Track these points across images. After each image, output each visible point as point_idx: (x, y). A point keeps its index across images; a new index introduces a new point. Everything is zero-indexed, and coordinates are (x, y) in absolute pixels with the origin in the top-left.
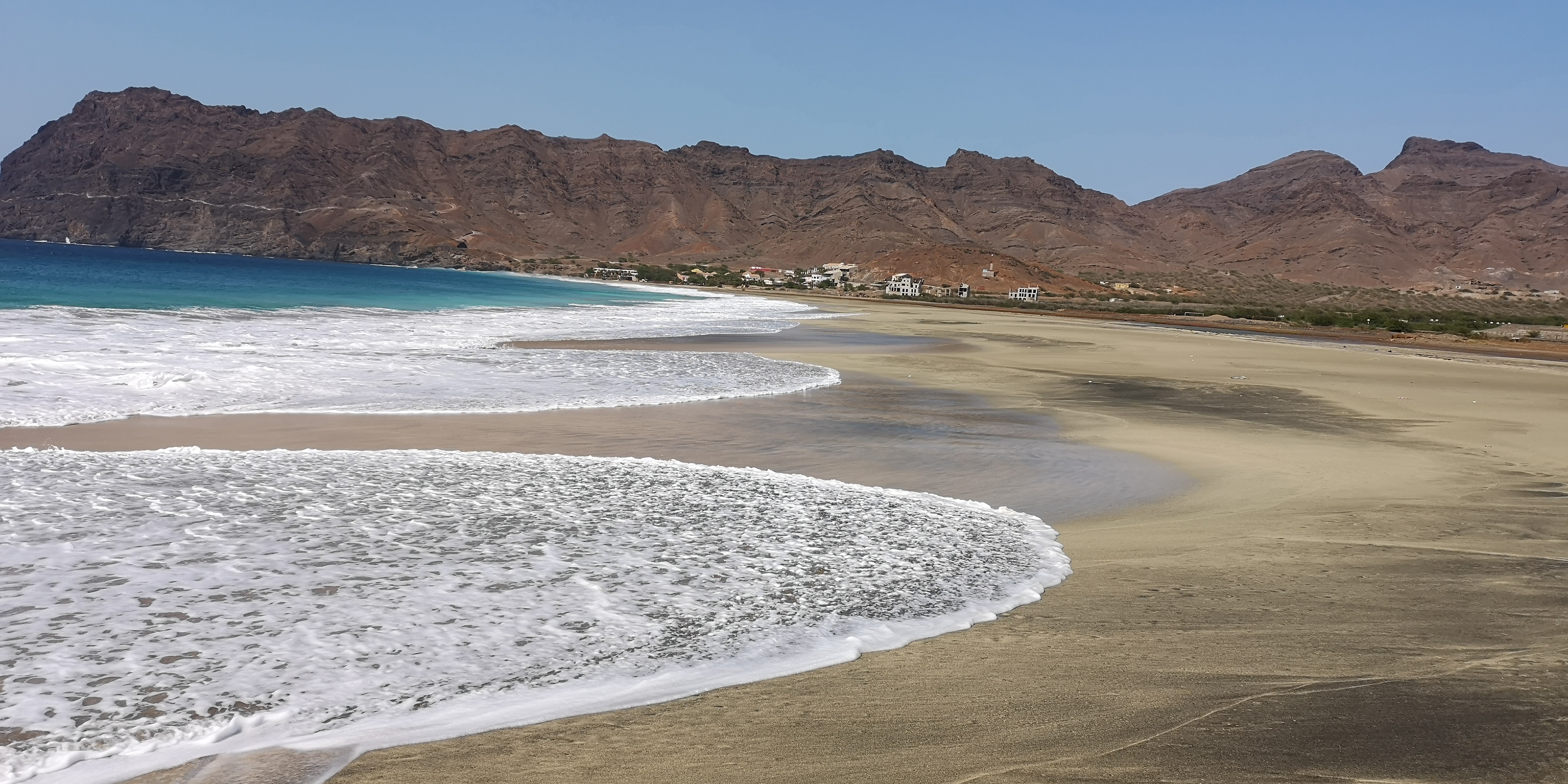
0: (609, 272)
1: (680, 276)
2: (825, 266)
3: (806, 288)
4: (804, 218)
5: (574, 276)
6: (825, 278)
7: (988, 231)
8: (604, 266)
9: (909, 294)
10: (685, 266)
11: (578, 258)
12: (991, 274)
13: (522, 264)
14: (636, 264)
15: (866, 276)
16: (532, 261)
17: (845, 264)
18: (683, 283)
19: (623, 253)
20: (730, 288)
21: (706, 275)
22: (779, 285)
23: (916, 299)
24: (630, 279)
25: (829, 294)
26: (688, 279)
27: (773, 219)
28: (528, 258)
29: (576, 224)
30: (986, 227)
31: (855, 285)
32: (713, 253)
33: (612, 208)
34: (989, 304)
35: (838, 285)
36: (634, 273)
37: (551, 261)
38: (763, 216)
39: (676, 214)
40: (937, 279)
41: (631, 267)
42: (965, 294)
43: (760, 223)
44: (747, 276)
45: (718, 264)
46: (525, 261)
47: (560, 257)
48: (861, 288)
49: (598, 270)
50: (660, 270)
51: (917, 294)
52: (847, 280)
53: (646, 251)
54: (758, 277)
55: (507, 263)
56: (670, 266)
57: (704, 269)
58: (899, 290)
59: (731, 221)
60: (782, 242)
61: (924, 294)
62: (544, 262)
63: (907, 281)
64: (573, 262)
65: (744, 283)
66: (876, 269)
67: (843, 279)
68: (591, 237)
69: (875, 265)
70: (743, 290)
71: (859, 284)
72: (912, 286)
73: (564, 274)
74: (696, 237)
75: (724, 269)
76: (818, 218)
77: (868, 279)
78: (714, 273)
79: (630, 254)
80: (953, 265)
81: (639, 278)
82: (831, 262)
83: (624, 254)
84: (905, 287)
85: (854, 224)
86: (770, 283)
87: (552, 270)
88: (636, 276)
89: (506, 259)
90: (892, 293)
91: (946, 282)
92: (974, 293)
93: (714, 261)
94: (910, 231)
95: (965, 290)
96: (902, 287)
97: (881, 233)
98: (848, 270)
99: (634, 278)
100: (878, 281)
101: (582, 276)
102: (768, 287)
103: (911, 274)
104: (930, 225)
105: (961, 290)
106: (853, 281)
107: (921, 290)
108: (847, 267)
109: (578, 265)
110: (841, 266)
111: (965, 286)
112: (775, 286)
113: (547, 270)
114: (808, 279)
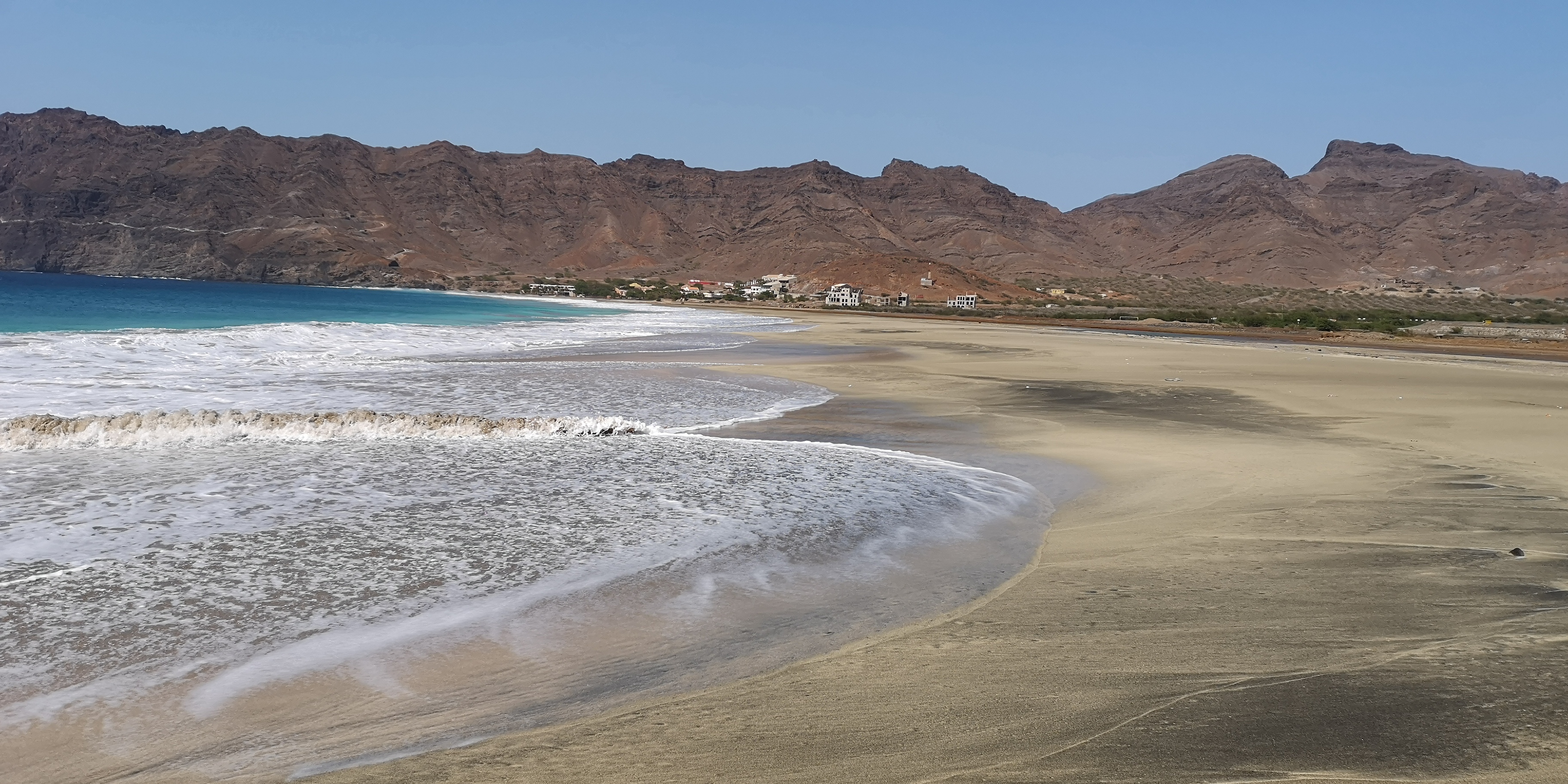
0: (546, 288)
1: (618, 291)
2: (764, 278)
3: (745, 300)
4: (742, 230)
5: (509, 292)
6: (765, 290)
7: (925, 239)
8: (540, 282)
9: (849, 304)
10: (623, 280)
11: (513, 274)
12: (929, 283)
13: (456, 282)
14: (573, 279)
15: (805, 287)
16: (466, 278)
17: (784, 275)
18: (622, 297)
19: (559, 268)
20: (669, 301)
21: (645, 289)
22: (718, 298)
23: (857, 309)
24: (567, 295)
25: (770, 305)
26: (627, 294)
27: (711, 232)
28: (462, 275)
29: (510, 239)
30: (923, 236)
31: (795, 296)
32: (651, 267)
33: (547, 223)
34: (928, 312)
35: (778, 297)
36: (571, 288)
37: (486, 278)
38: (700, 229)
39: (612, 227)
40: (875, 288)
41: (568, 283)
42: (904, 303)
43: (697, 236)
44: (686, 289)
45: (656, 278)
46: (459, 279)
47: (495, 273)
48: (801, 299)
49: (534, 286)
50: (598, 285)
51: (857, 304)
52: (787, 291)
53: (582, 266)
54: (697, 290)
55: (440, 281)
56: (608, 280)
57: (642, 283)
58: (838, 300)
59: (668, 234)
60: (720, 254)
61: (864, 304)
62: (478, 279)
63: (847, 291)
64: (509, 279)
65: (683, 296)
66: (815, 280)
67: (783, 290)
68: (527, 252)
69: (814, 276)
70: (683, 303)
71: (798, 295)
72: (851, 296)
73: (499, 291)
74: (633, 251)
75: (663, 283)
76: (756, 230)
77: (807, 290)
78: (653, 287)
79: (566, 270)
80: (892, 274)
81: (577, 293)
82: (770, 273)
83: (561, 269)
84: (845, 298)
85: (792, 235)
86: (709, 295)
87: (487, 287)
88: (574, 291)
89: (439, 276)
90: (832, 303)
91: (886, 291)
92: (913, 302)
93: (652, 274)
94: (847, 241)
95: (904, 299)
96: (841, 298)
97: (820, 244)
98: (787, 282)
99: (571, 294)
100: (817, 291)
101: (518, 292)
102: (708, 300)
103: (850, 284)
104: (867, 235)
105: (900, 299)
106: (793, 292)
107: (860, 299)
108: (786, 278)
109: (513, 282)
110: (780, 277)
111: (904, 295)
112: (715, 298)
113: (482, 287)
114: (748, 291)
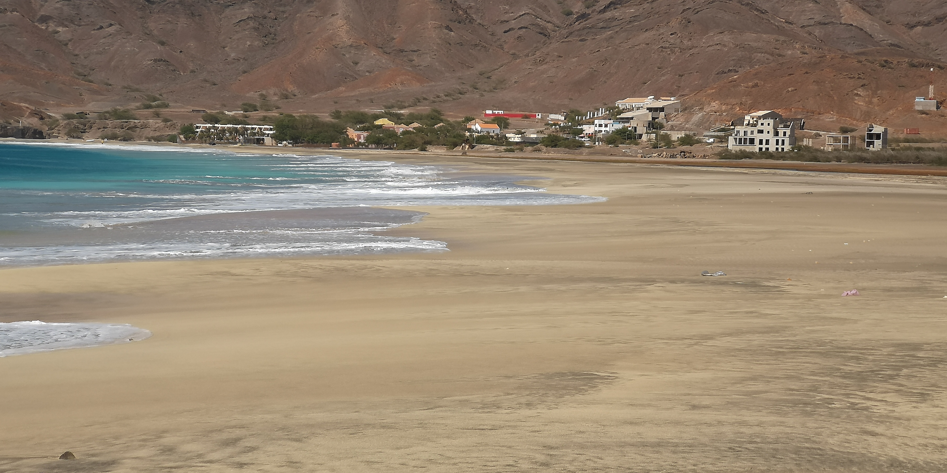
0: (223, 130)
1: (352, 133)
2: (621, 104)
3: (581, 145)
4: (583, 16)
5: (158, 140)
6: (620, 126)
8: (214, 120)
9: (772, 148)
10: (363, 115)
11: (167, 106)
12: (931, 105)
13: (63, 123)
14: (274, 114)
15: (697, 117)
16: (82, 115)
17: (657, 98)
18: (358, 145)
19: (251, 94)
20: (441, 151)
21: (401, 129)
22: (532, 143)
23: (784, 158)
24: (259, 142)
25: (624, 154)
26: (367, 139)
27: (526, 21)
28: (74, 110)
29: (162, 43)
31: (675, 136)
32: (416, 87)
33: (228, 11)
34: (919, 160)
35: (644, 138)
36: (268, 130)
37: (117, 115)
38: (505, 17)
39: (347, 18)
40: (829, 118)
41: (265, 120)
42: (878, 144)
43: (500, 30)
44: (477, 127)
45: (424, 109)
46: (69, 117)
47: (133, 105)
48: (687, 141)
49: (202, 126)
50: (317, 124)
51: (787, 147)
52: (661, 127)
53: (291, 88)
54: (495, 129)
55: (34, 122)
56: (337, 115)
57: (397, 119)
58: (752, 141)
59: (447, 27)
60: (542, 62)
61: (800, 148)
62: (103, 116)
63: (768, 125)
64: (157, 115)
66: (715, 105)
67: (653, 125)
68: (191, 66)
69: (713, 97)
71: (682, 134)
72: (777, 134)
73: (140, 138)
74: (384, 60)
75: (436, 117)
76: (608, 14)
77: (699, 124)
78: (416, 125)
79: (263, 97)
81: (278, 138)
82: (633, 94)
83: (253, 96)
84: (764, 137)
85: (674, 23)
86: (517, 139)
87: (118, 131)
88: (273, 137)
89: (34, 114)
90: (738, 148)
92: (898, 141)
93: (417, 101)
94: (780, 30)
95: (878, 136)
96: (758, 137)
97: (726, 38)
98: (662, 109)
99: (268, 140)
100: (718, 126)
101: (173, 139)
102: (511, 147)
103: (780, 112)
104: (818, 18)
105: (870, 136)
106: (672, 128)
107: (794, 140)
108: (659, 104)
109: (166, 120)
110: (649, 101)
111: (878, 129)
112: (527, 143)
113: (109, 131)
114: (588, 129)
